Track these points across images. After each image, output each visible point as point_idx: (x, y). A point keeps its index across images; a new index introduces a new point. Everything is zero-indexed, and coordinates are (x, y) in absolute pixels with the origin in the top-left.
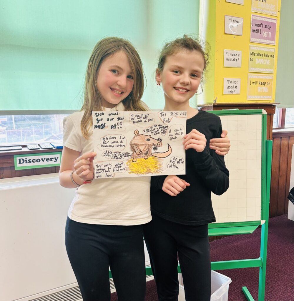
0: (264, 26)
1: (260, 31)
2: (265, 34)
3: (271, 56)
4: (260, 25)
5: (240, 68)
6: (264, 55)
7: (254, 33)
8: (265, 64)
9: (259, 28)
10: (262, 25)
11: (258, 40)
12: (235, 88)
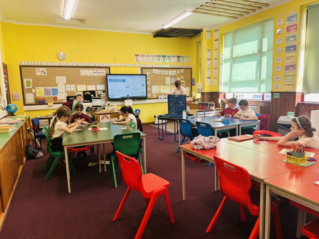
0: (290, 66)
1: (288, 68)
2: (291, 69)
3: (294, 75)
6: (290, 76)
11: (288, 71)
12: (279, 87)
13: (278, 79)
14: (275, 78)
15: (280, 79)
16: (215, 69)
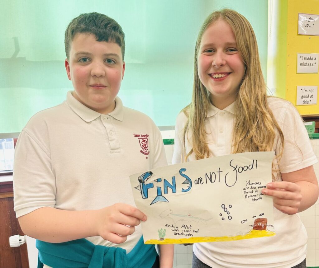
12: (311, 97)
13: (309, 64)
14: (300, 61)
15: (316, 68)
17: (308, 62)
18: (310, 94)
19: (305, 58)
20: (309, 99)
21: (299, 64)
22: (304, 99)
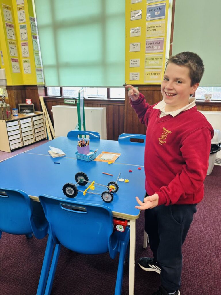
0: (154, 43)
1: (152, 46)
2: (155, 47)
3: (160, 59)
4: (152, 43)
5: (139, 67)
6: (154, 59)
7: (148, 48)
8: (155, 63)
9: (151, 45)
10: (153, 43)
11: (151, 51)
12: (136, 77)
13: (135, 64)
14: (131, 62)
15: (138, 65)
16: (24, 44)
17: (135, 62)
18: (136, 76)
19: (133, 61)
20: (135, 78)
21: (130, 64)
22: (133, 78)
